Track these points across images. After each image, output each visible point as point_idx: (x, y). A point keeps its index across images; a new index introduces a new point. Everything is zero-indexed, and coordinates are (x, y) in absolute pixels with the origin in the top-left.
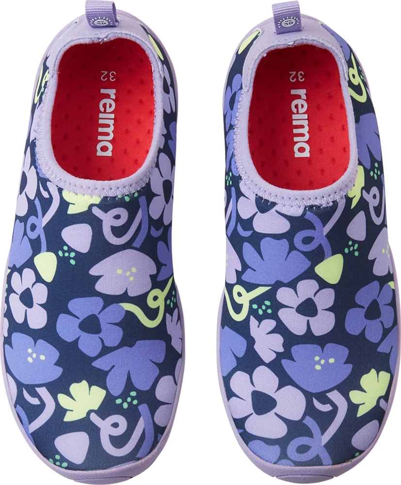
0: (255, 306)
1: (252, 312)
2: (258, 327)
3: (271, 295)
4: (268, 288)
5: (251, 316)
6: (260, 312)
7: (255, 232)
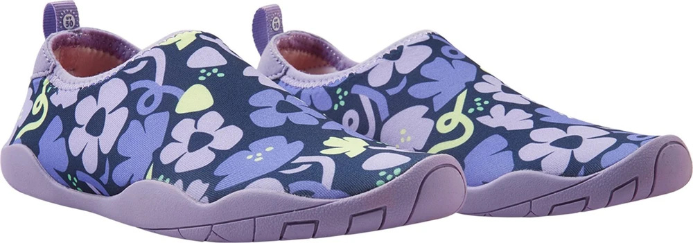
0: (471, 111)
1: (472, 117)
2: (492, 117)
3: (472, 94)
4: (465, 93)
5: (478, 119)
6: (481, 109)
7: (408, 75)
